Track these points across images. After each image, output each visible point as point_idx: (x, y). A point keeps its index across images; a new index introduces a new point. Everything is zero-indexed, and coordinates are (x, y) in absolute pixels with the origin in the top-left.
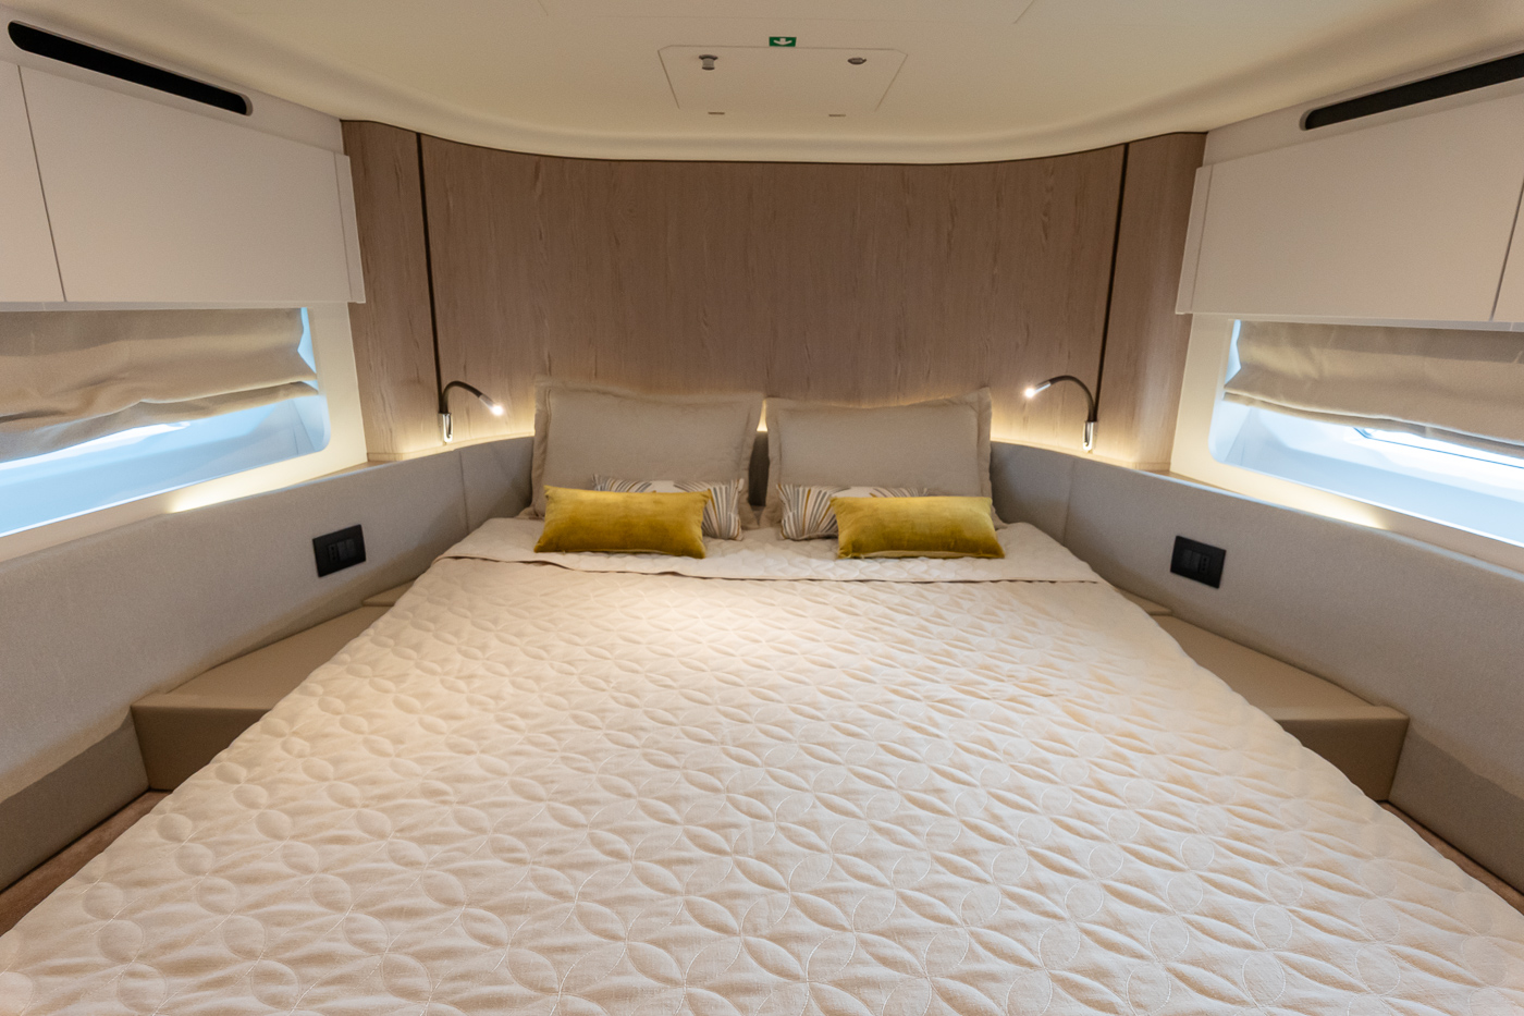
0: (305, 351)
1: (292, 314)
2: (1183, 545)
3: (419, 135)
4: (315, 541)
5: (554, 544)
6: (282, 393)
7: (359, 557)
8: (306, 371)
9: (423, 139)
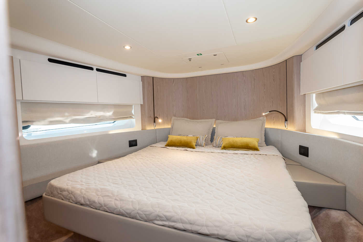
0: (133, 112)
1: (131, 106)
2: (301, 147)
3: (153, 77)
4: (129, 141)
5: (168, 145)
6: (128, 118)
7: (136, 145)
8: (133, 115)
9: (154, 78)
